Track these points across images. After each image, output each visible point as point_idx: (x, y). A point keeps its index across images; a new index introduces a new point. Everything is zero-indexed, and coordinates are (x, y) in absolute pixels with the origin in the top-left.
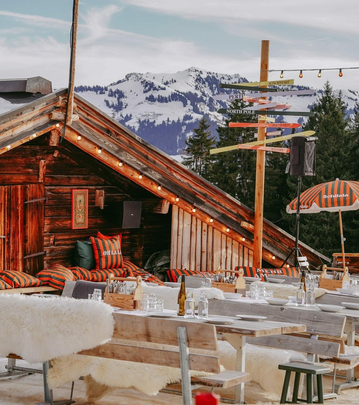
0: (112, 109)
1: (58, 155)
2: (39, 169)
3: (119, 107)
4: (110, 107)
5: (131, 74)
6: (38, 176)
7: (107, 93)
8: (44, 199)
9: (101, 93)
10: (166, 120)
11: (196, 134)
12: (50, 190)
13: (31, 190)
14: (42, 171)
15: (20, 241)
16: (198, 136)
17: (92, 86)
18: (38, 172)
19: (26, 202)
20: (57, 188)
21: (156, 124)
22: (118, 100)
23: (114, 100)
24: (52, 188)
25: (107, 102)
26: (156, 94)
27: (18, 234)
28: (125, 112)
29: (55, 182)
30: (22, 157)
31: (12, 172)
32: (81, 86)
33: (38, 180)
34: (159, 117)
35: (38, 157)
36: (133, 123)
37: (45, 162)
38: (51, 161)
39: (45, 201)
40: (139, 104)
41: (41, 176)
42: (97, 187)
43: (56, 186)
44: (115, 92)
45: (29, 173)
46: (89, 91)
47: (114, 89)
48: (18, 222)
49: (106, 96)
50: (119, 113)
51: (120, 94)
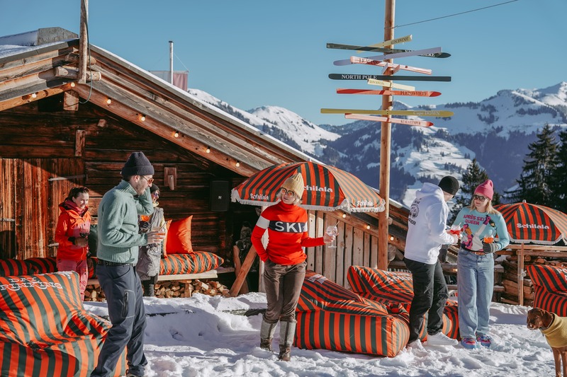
0: (484, 122)
1: (105, 125)
2: (75, 141)
3: (490, 120)
4: (482, 120)
5: (502, 91)
6: (74, 148)
7: (480, 108)
8: (82, 176)
9: (474, 108)
10: (535, 130)
11: (539, 139)
12: (93, 166)
13: (60, 165)
14: (79, 143)
15: (41, 225)
16: (542, 141)
17: (466, 103)
18: (75, 144)
19: (52, 179)
20: (105, 164)
21: (526, 134)
22: (490, 113)
23: (486, 114)
24: (96, 163)
25: (480, 117)
26: (526, 108)
27: (38, 217)
28: (496, 124)
29: (101, 156)
30: (48, 126)
31: (32, 143)
32: (456, 103)
33: (74, 153)
34: (529, 128)
35: (73, 126)
36: (504, 134)
37: (83, 132)
38: (95, 132)
39: (85, 179)
40: (510, 117)
41: (78, 149)
42: (166, 164)
43: (103, 161)
44: (488, 107)
45: (60, 146)
46: (463, 107)
47: (486, 104)
48: (38, 203)
49: (479, 111)
50: (491, 125)
51: (492, 109)
